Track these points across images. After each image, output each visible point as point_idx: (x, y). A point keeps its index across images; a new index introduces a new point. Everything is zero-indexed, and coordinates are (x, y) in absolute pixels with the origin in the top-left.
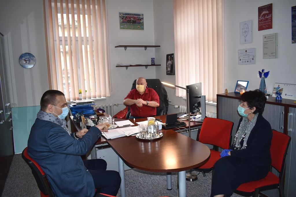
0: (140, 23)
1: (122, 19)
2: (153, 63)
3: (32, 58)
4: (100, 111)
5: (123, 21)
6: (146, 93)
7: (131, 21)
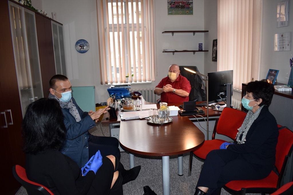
0: (189, 8)
1: (171, 4)
2: (200, 49)
3: (86, 44)
4: (136, 94)
5: (171, 6)
6: (177, 80)
7: (179, 6)
